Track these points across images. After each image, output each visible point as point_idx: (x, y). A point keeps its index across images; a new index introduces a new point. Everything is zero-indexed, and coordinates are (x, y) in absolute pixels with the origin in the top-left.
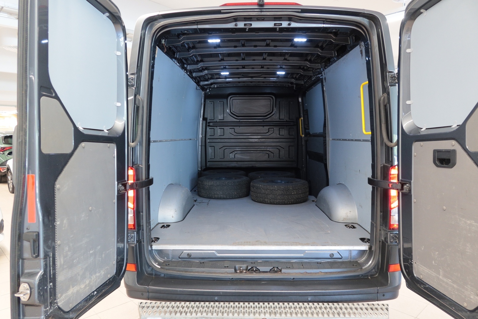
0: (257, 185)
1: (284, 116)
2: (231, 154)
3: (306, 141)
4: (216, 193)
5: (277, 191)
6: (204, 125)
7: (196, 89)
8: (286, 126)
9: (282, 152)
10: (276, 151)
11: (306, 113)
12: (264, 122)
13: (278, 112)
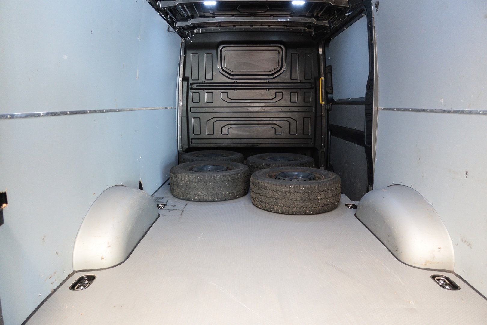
0: (260, 182)
1: (298, 76)
2: (224, 128)
3: (328, 111)
4: (196, 193)
5: (293, 193)
6: (185, 87)
7: (169, 30)
8: (300, 89)
9: (294, 126)
10: (285, 124)
11: (329, 70)
12: (269, 83)
13: (289, 68)
